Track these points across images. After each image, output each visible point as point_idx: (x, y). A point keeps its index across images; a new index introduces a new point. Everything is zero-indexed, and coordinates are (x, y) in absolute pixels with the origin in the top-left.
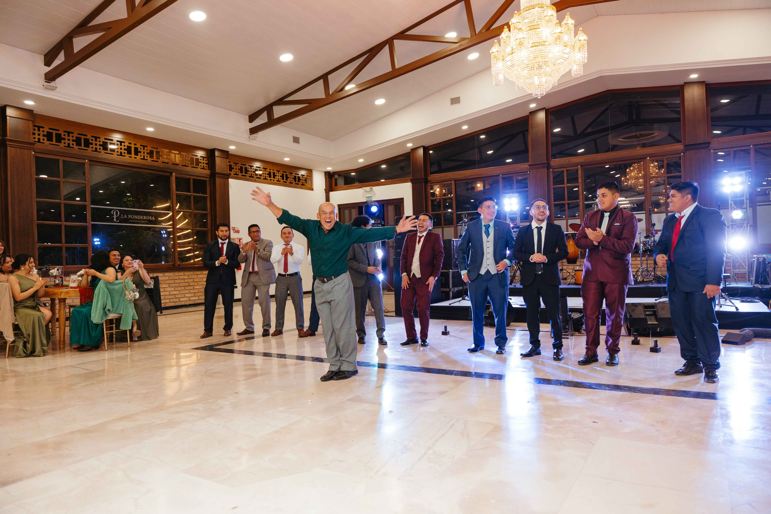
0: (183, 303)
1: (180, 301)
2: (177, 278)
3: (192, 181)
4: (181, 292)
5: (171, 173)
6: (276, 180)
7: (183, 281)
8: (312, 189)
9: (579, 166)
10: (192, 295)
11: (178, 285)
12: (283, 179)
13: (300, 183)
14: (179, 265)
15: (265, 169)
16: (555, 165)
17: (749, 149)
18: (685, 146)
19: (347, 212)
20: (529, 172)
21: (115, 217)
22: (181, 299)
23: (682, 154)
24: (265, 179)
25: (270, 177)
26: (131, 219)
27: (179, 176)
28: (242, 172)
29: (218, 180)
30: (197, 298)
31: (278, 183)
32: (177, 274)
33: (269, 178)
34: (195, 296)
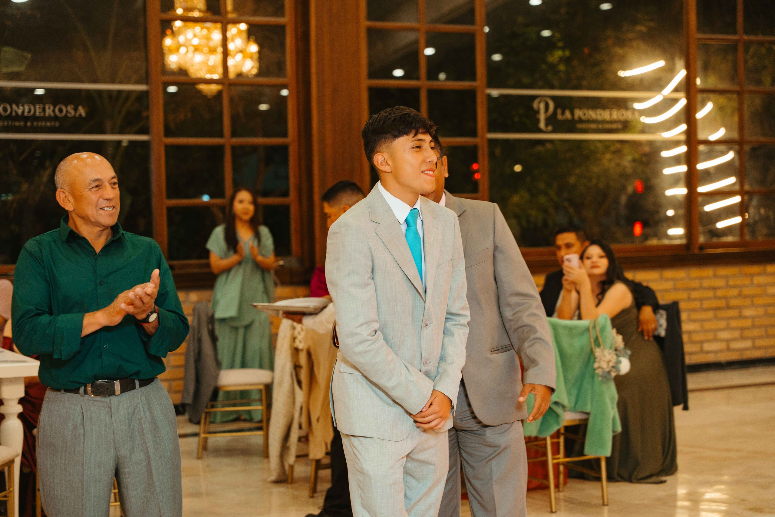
0: (710, 358)
1: (702, 351)
2: (696, 284)
4: (707, 325)
7: (710, 294)
10: (737, 334)
11: (697, 304)
14: (702, 248)
21: (542, 117)
22: (707, 347)
26: (581, 121)
30: (747, 344)
32: (695, 272)
34: (742, 338)
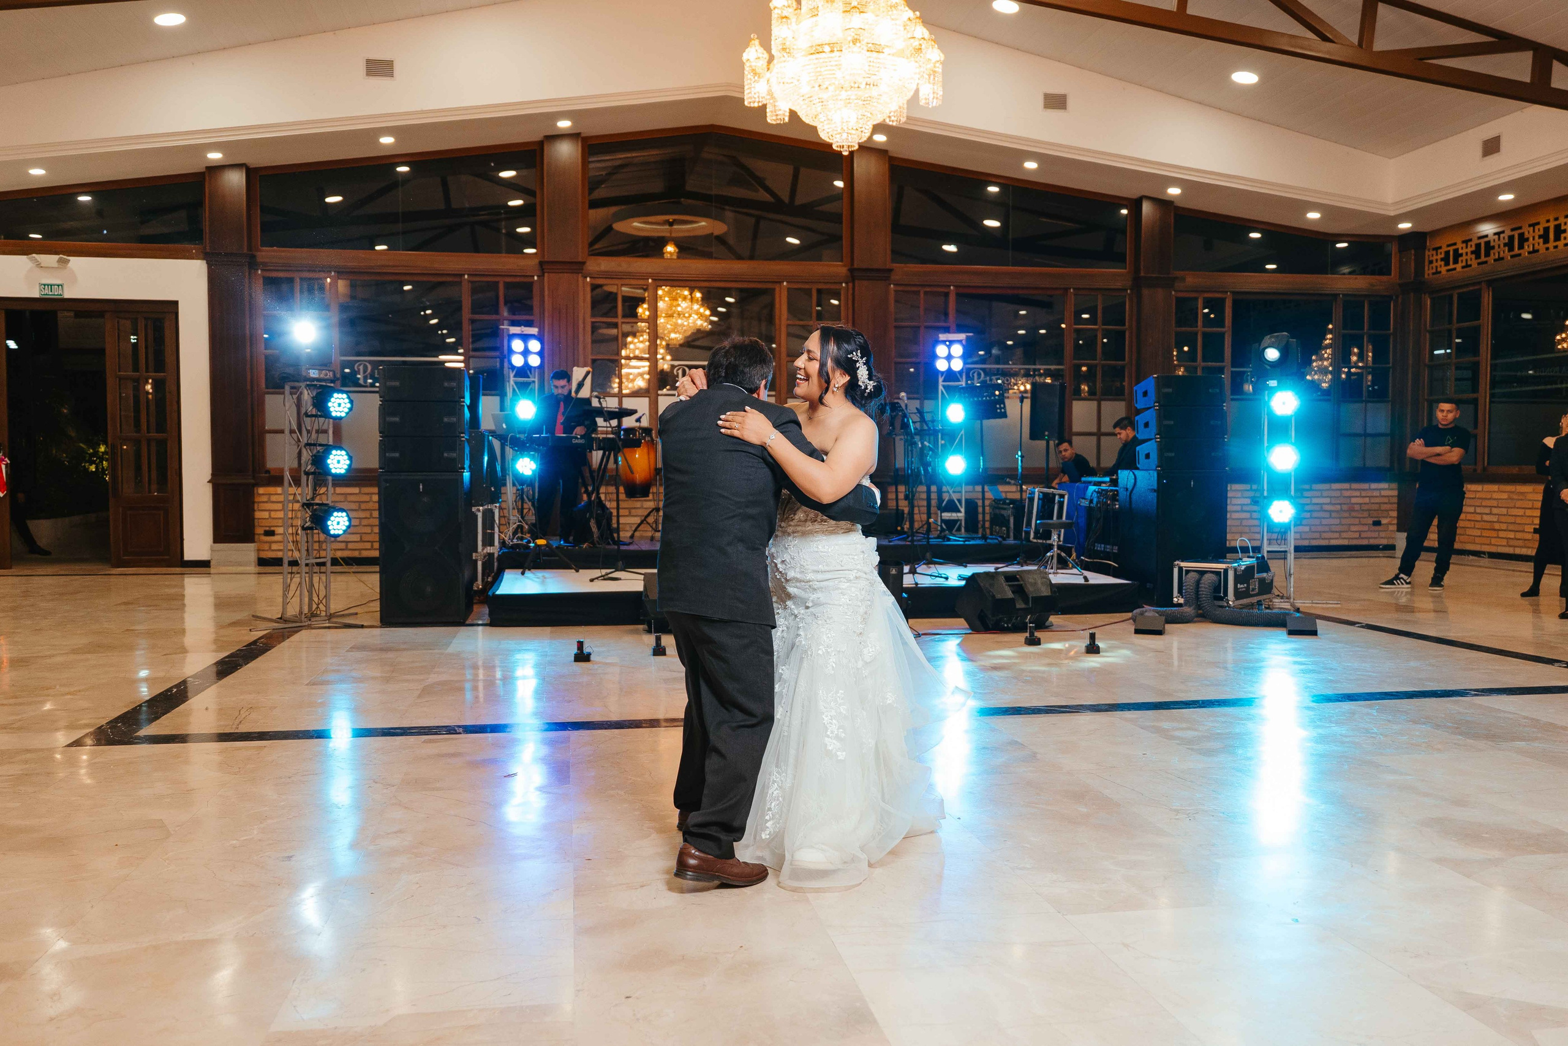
9: (650, 281)
16: (598, 269)
17: (946, 295)
18: (852, 270)
20: (536, 278)
23: (844, 285)
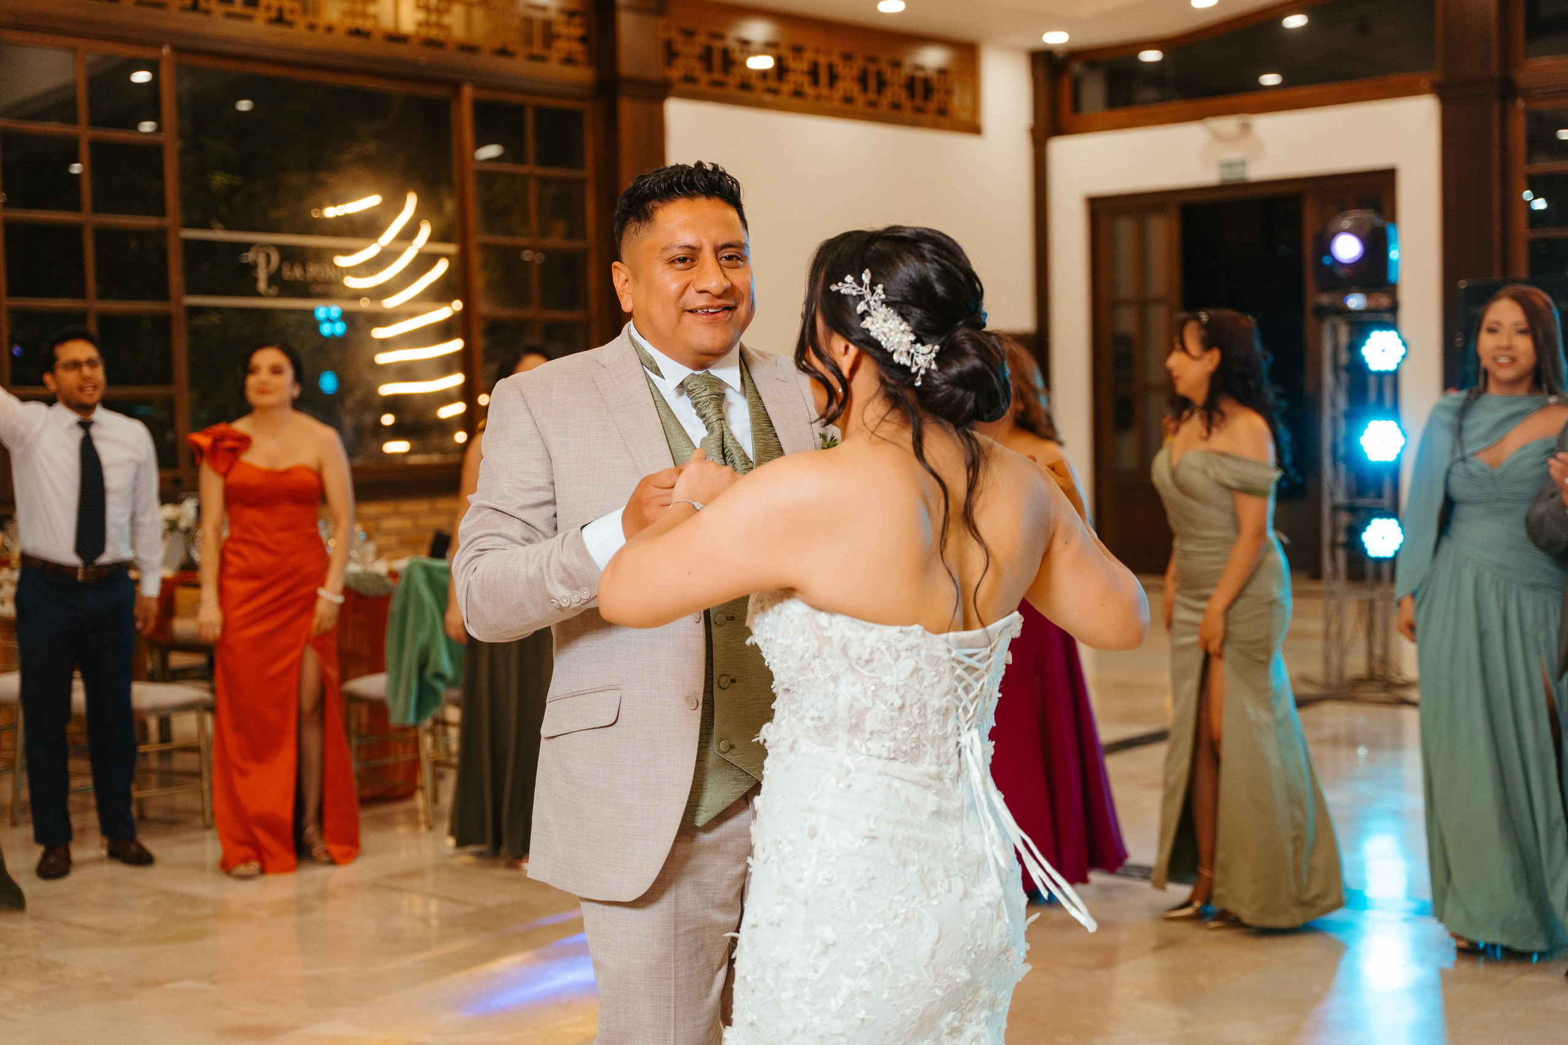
3: (529, 117)
5: (456, 87)
6: (838, 94)
8: (974, 128)
12: (865, 89)
13: (932, 106)
15: (798, 50)
19: (1125, 228)
21: (262, 274)
24: (798, 93)
25: (816, 82)
26: (315, 283)
27: (487, 95)
28: (709, 68)
29: (628, 109)
31: (847, 109)
33: (810, 90)
